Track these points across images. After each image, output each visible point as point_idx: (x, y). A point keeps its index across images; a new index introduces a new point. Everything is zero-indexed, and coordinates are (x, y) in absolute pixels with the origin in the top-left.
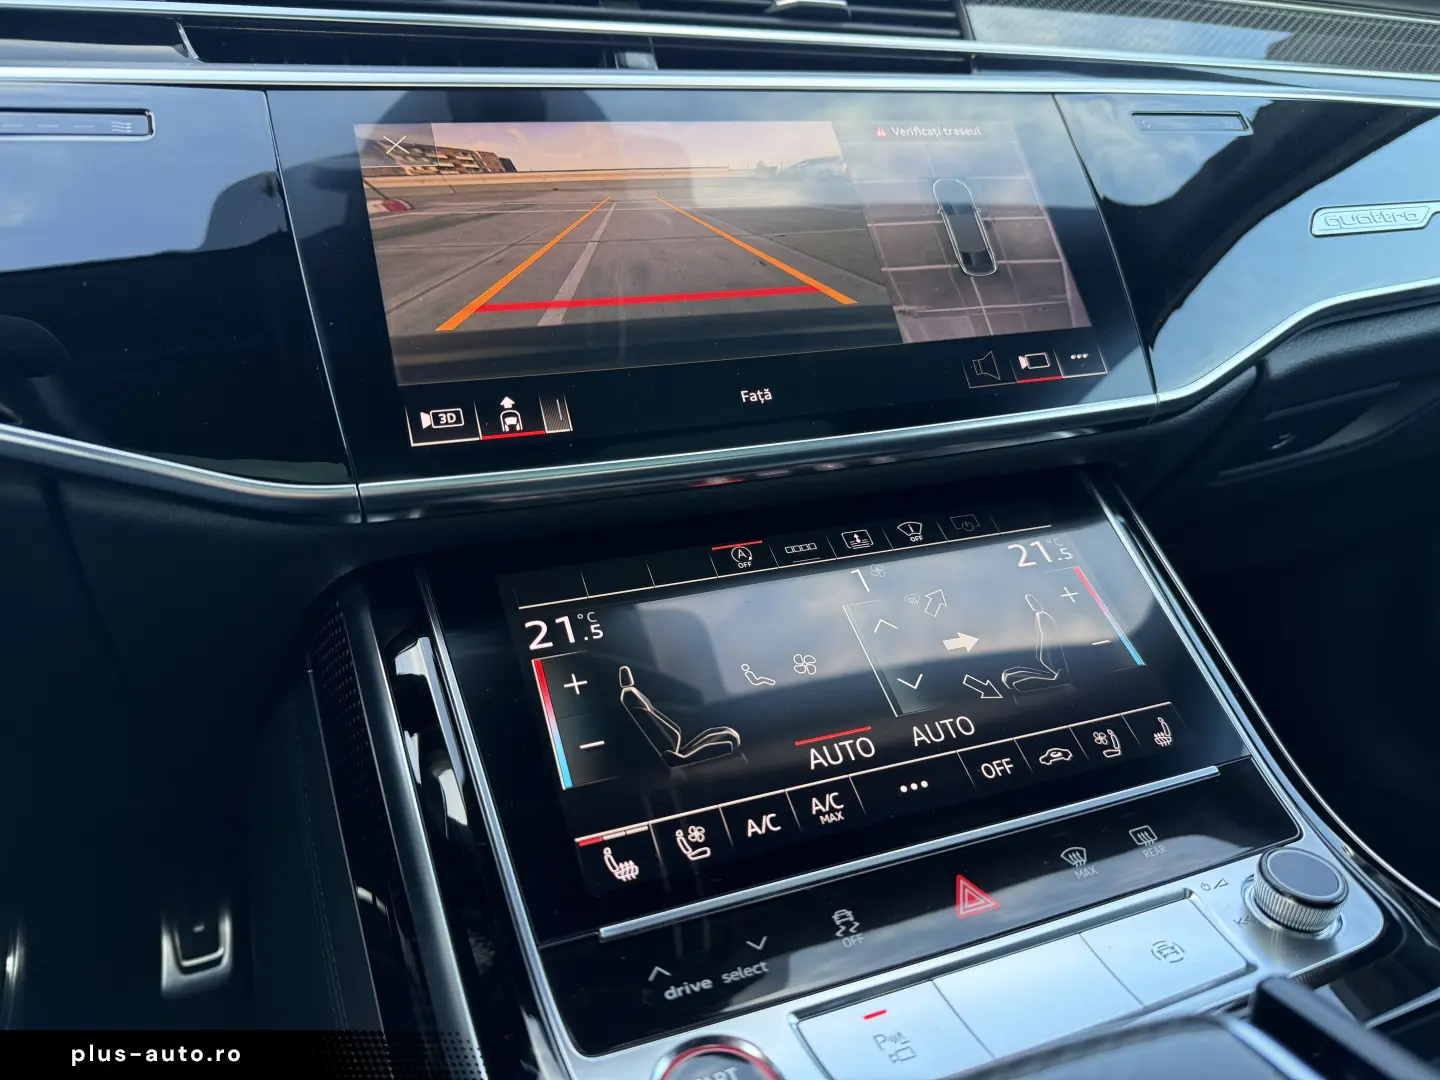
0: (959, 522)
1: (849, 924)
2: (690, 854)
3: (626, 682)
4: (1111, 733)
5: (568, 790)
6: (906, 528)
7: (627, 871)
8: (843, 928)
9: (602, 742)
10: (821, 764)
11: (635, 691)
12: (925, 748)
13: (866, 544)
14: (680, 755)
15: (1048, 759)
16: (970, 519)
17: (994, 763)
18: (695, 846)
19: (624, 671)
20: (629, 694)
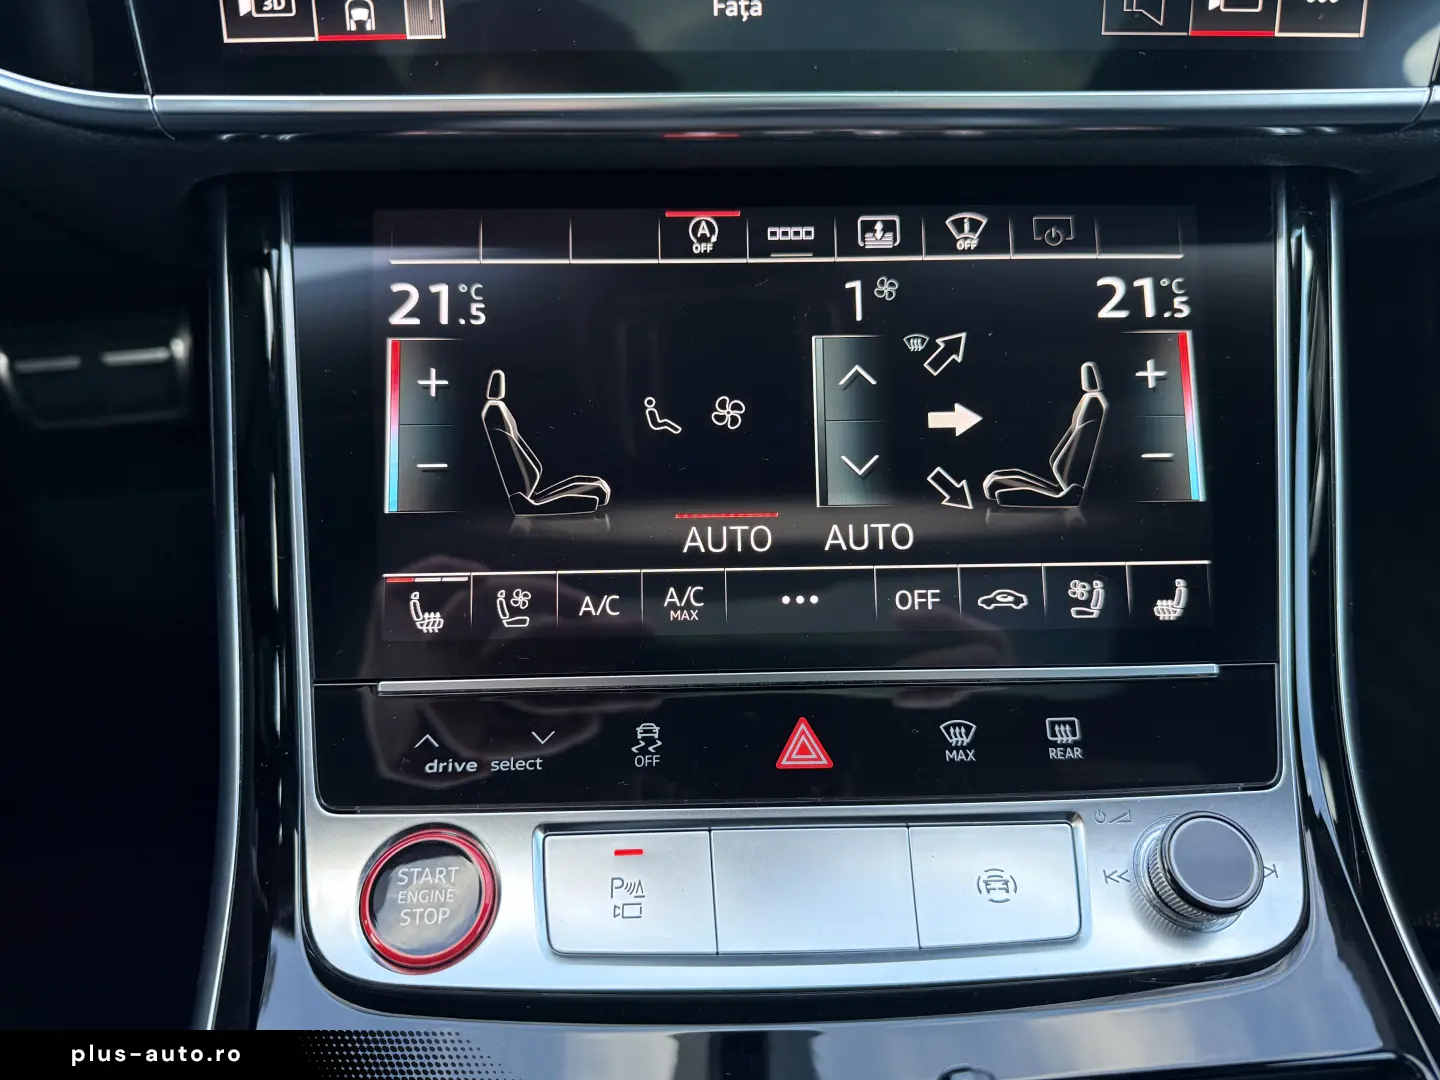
0: (1044, 226)
1: (650, 741)
2: (506, 620)
3: (495, 393)
4: (1098, 585)
5: (391, 515)
6: (959, 224)
7: (430, 622)
8: (643, 744)
9: (445, 466)
10: (697, 548)
11: (503, 407)
12: (837, 555)
13: (888, 242)
14: (532, 502)
15: (988, 602)
16: (1064, 226)
17: (916, 592)
18: (514, 611)
19: (497, 377)
20: (495, 410)
